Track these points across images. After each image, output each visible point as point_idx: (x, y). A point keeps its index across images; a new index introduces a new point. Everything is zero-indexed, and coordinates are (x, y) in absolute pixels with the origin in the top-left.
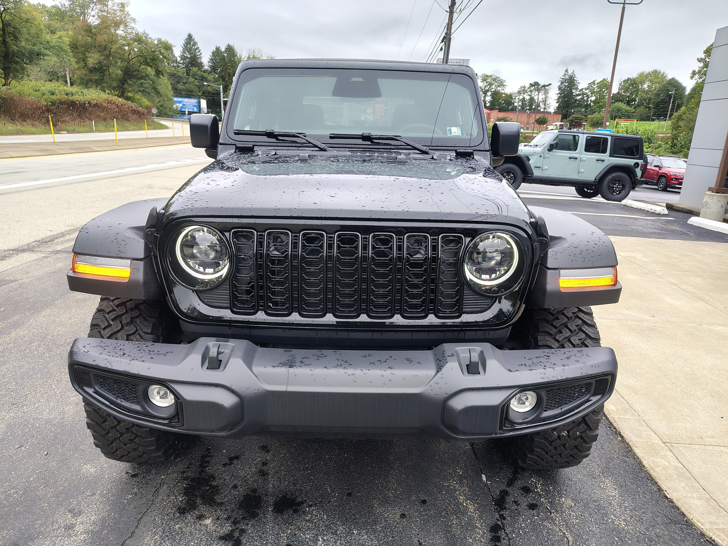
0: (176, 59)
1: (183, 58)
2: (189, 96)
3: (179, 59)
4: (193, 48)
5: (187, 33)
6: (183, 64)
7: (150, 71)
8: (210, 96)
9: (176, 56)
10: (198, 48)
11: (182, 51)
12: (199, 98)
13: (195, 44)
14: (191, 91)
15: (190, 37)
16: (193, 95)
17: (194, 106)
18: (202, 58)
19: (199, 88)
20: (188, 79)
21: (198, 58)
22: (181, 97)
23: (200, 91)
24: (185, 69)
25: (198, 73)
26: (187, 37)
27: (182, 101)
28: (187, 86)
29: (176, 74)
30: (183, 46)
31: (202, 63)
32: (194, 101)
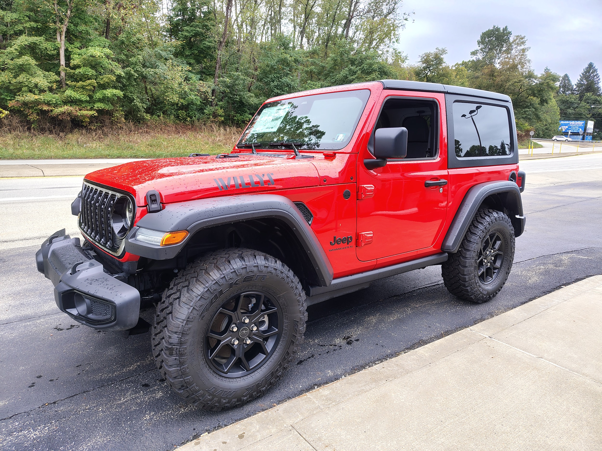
0: (572, 87)
1: (579, 85)
2: (577, 119)
3: (575, 87)
4: (592, 75)
5: (588, 63)
6: (578, 91)
7: (536, 100)
8: (600, 117)
9: (572, 84)
10: (597, 74)
11: (579, 79)
12: (587, 120)
13: (596, 70)
14: (581, 114)
15: (591, 66)
16: (582, 118)
17: (580, 127)
18: (600, 84)
19: (589, 111)
20: (579, 104)
21: (595, 83)
22: (569, 120)
23: (590, 113)
24: (578, 95)
25: (592, 97)
26: (587, 66)
27: (569, 123)
28: (577, 110)
29: (568, 100)
30: (581, 75)
31: (599, 88)
32: (580, 123)
